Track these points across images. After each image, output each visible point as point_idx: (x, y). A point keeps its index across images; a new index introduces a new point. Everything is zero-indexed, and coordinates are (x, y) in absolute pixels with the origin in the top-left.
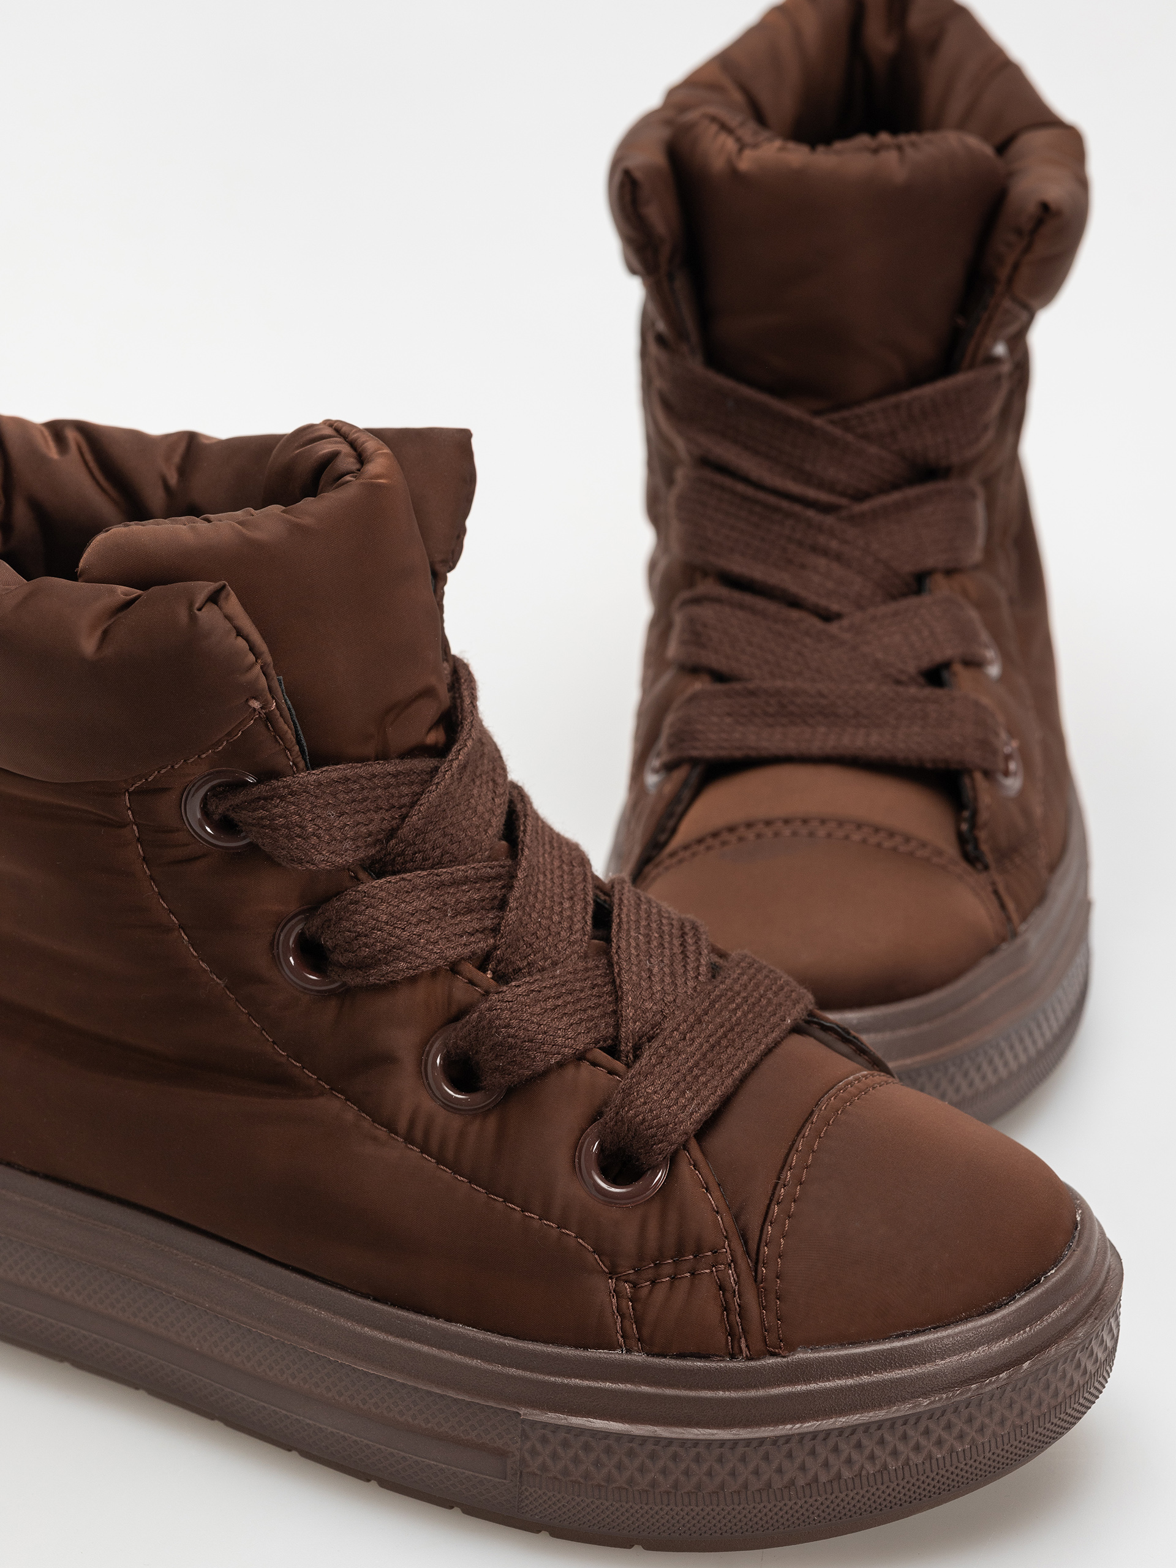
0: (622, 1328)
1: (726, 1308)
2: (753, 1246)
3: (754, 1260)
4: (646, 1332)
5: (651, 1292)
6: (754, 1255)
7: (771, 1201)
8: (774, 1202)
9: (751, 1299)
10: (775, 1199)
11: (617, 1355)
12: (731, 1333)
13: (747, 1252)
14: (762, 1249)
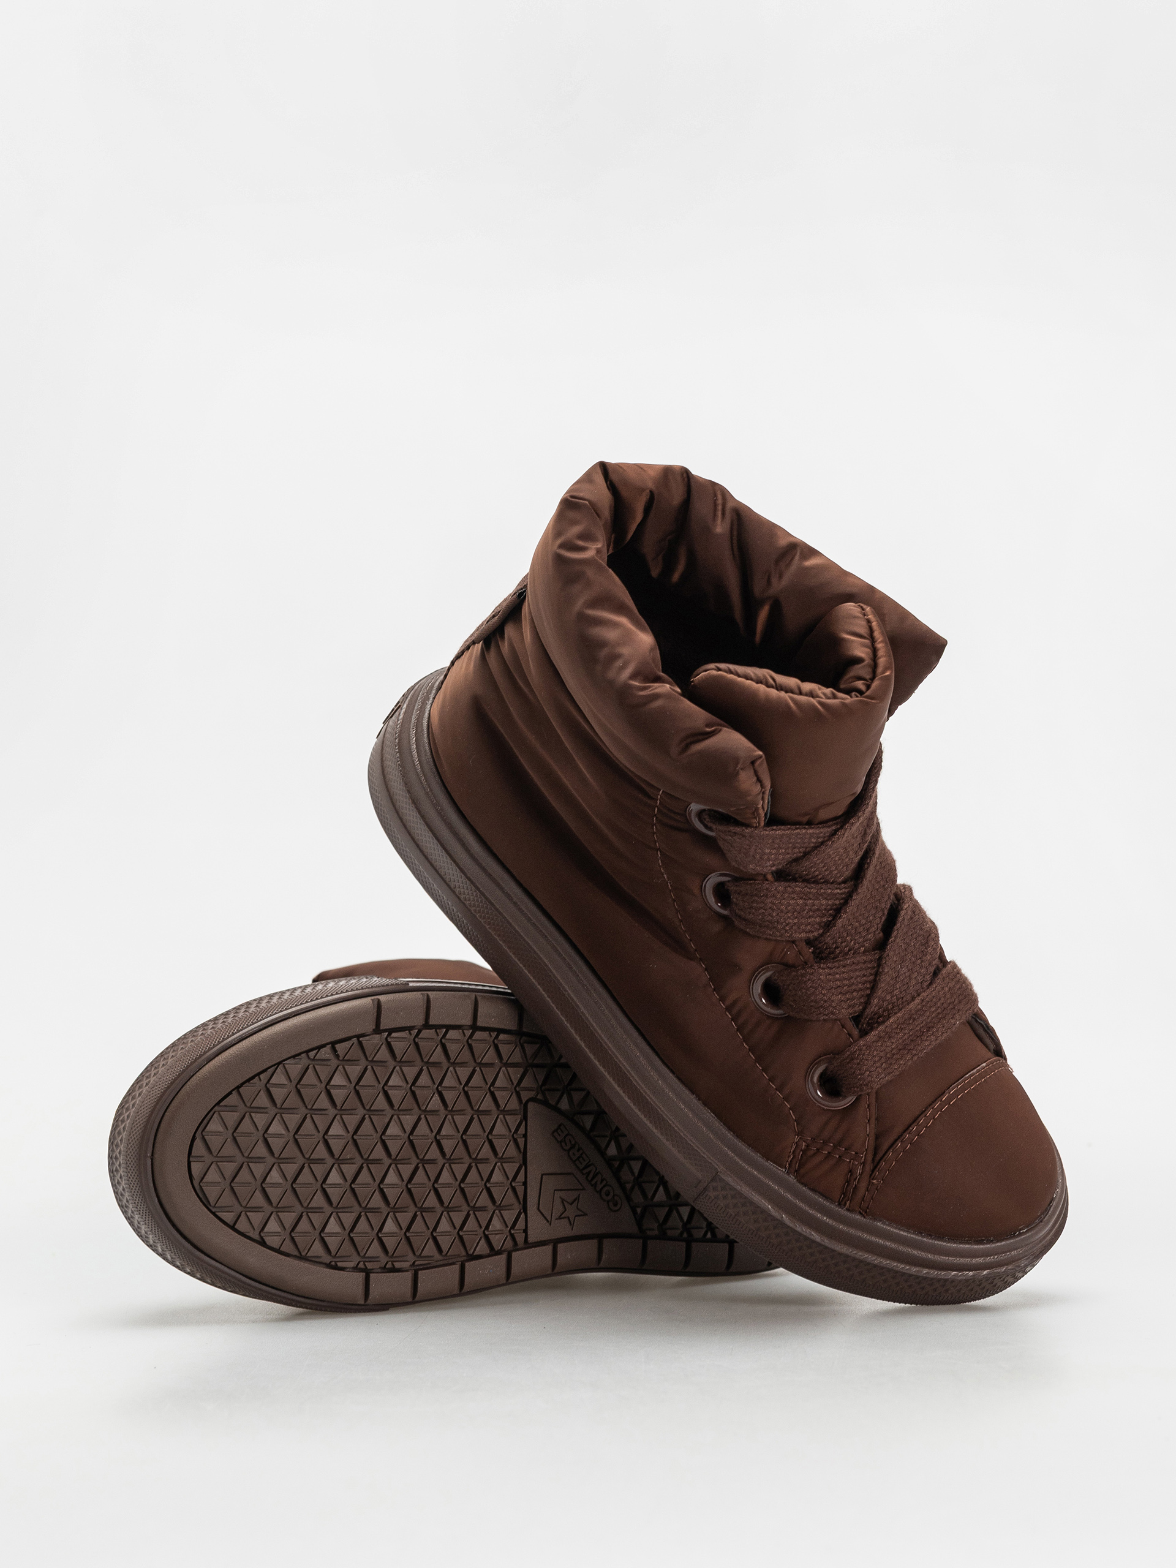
0: (791, 1161)
1: (848, 1181)
2: (878, 1158)
3: (875, 1165)
4: (802, 1171)
5: (814, 1154)
6: (875, 1163)
7: (899, 1138)
8: (900, 1140)
9: (863, 1185)
10: (901, 1139)
11: (781, 1172)
12: (844, 1194)
13: (873, 1159)
14: (882, 1162)
